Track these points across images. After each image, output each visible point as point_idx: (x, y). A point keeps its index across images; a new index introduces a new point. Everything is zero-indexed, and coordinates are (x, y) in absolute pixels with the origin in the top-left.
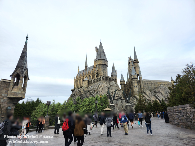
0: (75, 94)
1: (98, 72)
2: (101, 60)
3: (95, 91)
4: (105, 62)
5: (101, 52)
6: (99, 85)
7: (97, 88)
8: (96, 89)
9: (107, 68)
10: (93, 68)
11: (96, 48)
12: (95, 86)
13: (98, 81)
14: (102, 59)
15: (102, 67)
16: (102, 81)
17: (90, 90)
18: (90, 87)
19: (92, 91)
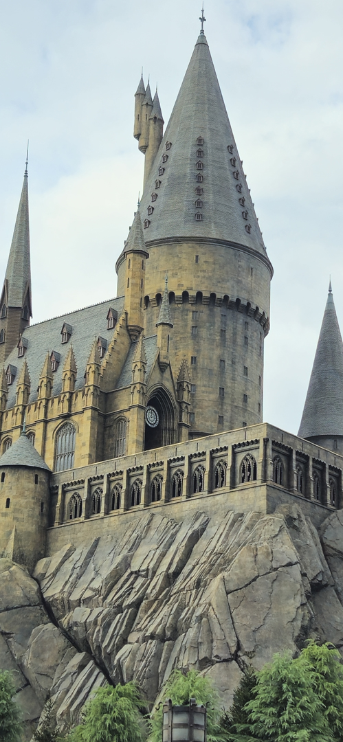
1: (168, 385)
2: (200, 249)
3: (137, 605)
4: (248, 280)
5: (200, 153)
6: (197, 536)
7: (171, 578)
8: (152, 592)
9: (261, 348)
10: (111, 337)
11: (146, 101)
12: (142, 550)
13: (174, 491)
14: (214, 234)
15: (204, 333)
16: (236, 496)
17: (75, 597)
18: (67, 556)
19: (100, 609)
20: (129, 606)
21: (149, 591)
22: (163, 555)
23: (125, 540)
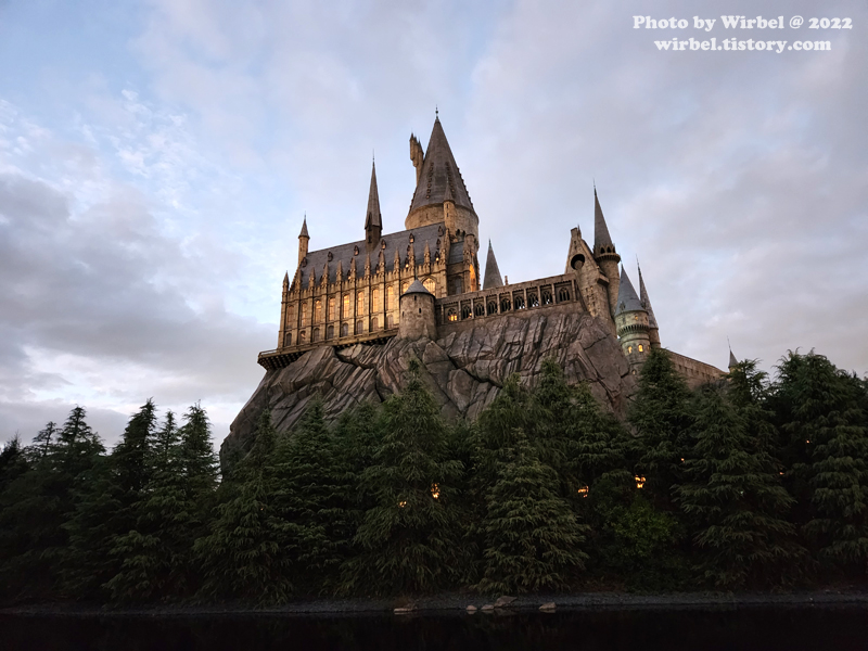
0: (314, 381)
3: (519, 358)
6: (544, 326)
8: (527, 351)
11: (414, 142)
12: (509, 333)
16: (561, 308)
17: (474, 355)
18: (456, 338)
19: (495, 361)
20: (515, 359)
21: (525, 350)
22: (526, 335)
23: (495, 329)
